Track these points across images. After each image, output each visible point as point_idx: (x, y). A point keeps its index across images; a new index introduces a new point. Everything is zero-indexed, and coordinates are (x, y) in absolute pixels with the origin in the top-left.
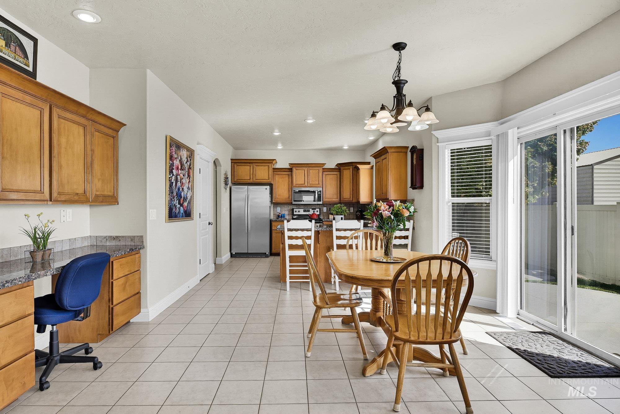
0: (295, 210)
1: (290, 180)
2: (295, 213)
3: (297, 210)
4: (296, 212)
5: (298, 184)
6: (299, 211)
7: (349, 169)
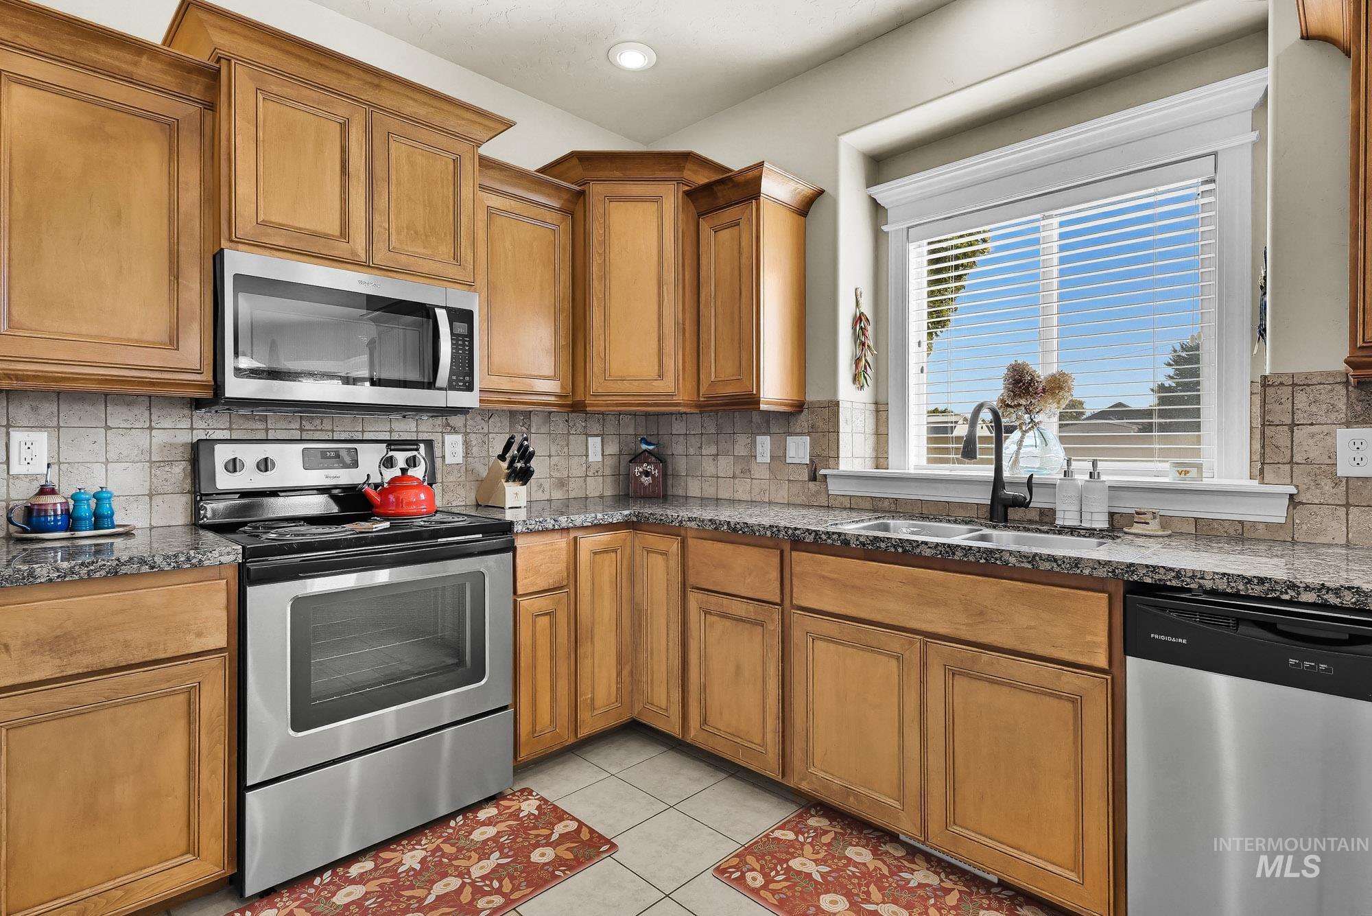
0: (223, 454)
1: (191, 176)
2: (224, 481)
3: (250, 454)
4: (233, 466)
5: (280, 227)
6: (265, 465)
7: (657, 199)
